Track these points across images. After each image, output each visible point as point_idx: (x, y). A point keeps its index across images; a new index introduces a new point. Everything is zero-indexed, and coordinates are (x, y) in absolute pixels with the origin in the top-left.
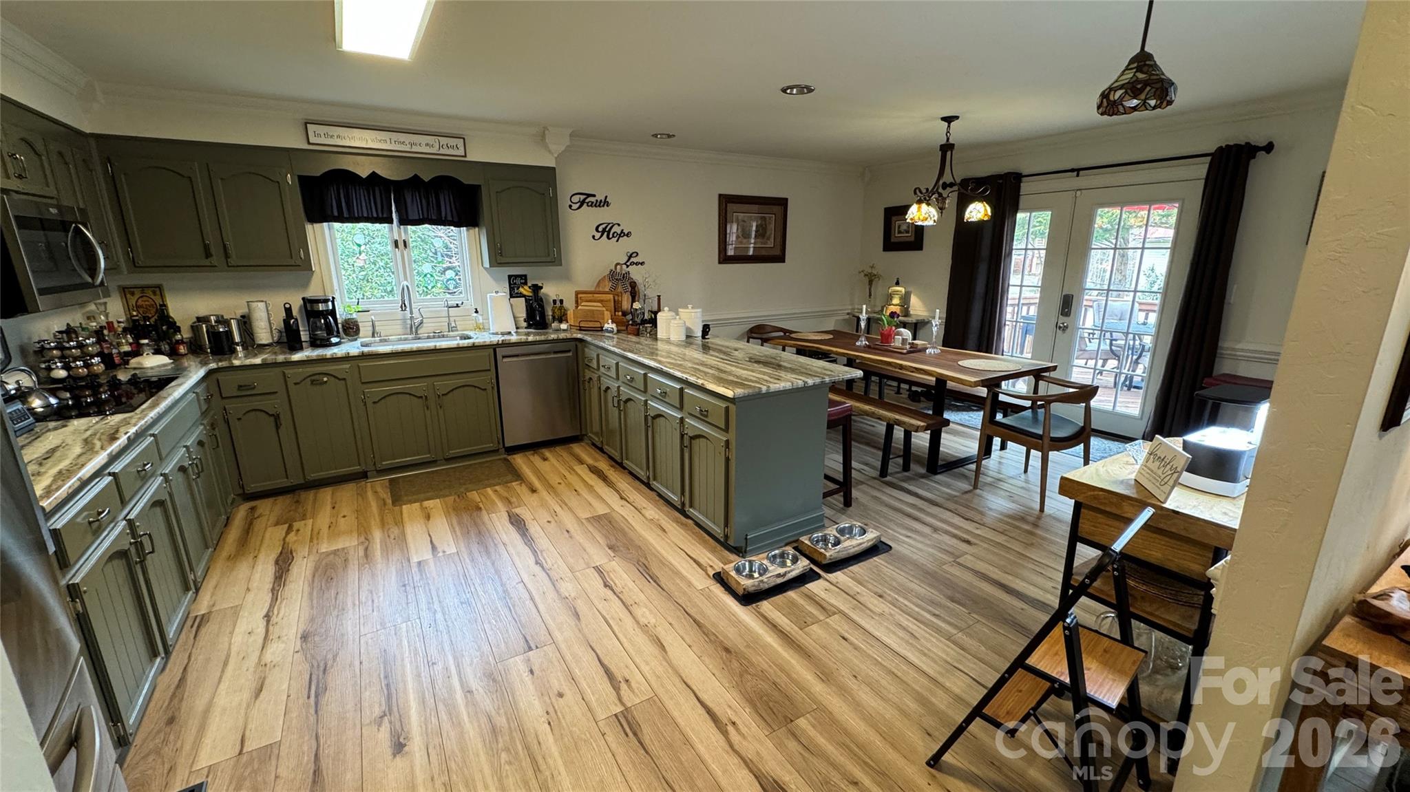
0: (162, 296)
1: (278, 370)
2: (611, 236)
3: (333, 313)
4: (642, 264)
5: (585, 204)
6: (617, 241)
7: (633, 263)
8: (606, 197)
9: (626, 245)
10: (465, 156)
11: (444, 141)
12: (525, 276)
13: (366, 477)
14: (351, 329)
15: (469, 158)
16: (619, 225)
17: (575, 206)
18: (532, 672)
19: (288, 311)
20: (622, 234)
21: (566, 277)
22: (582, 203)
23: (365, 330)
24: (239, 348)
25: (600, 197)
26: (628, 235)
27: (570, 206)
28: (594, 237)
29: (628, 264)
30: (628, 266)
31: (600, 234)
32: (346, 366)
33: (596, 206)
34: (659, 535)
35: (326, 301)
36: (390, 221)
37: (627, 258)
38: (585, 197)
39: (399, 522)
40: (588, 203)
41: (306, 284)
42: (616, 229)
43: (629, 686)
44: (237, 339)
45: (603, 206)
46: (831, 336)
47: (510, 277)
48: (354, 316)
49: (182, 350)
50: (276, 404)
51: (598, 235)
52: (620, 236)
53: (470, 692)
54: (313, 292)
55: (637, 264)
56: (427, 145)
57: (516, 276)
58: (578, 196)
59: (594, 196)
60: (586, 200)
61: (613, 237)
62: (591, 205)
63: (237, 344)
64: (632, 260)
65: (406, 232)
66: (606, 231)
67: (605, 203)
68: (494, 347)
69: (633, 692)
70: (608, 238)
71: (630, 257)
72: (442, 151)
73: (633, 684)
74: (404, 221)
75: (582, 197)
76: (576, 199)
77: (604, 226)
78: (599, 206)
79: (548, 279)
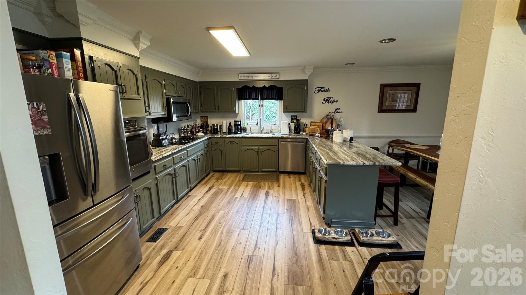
0: (208, 119)
1: (223, 139)
2: (329, 102)
3: (240, 125)
4: (341, 112)
5: (320, 91)
6: (332, 104)
8: (329, 88)
9: (335, 105)
10: (279, 79)
11: (273, 75)
12: (296, 116)
13: (240, 172)
14: (244, 130)
15: (280, 79)
16: (333, 98)
17: (316, 92)
18: (239, 235)
19: (230, 124)
21: (311, 116)
22: (319, 91)
23: (248, 130)
24: (219, 133)
25: (326, 88)
26: (336, 101)
27: (315, 92)
28: (322, 103)
29: (335, 112)
30: (335, 113)
31: (325, 101)
32: (238, 140)
33: (324, 92)
34: (305, 211)
35: (238, 122)
36: (259, 99)
37: (335, 110)
38: (320, 88)
39: (239, 186)
40: (321, 91)
41: (236, 117)
42: (332, 100)
43: (259, 250)
44: (219, 130)
45: (327, 91)
46: (428, 148)
47: (291, 116)
48: (246, 126)
49: (208, 132)
50: (221, 148)
51: (324, 102)
52: (333, 102)
53: (222, 233)
54: (237, 119)
55: (339, 112)
56: (268, 76)
57: (293, 116)
58: (318, 88)
59: (324, 88)
60: (321, 90)
61: (330, 102)
62: (323, 91)
63: (219, 132)
64: (337, 111)
65: (263, 102)
66: (327, 100)
67: (329, 90)
68: (278, 138)
69: (258, 252)
70: (328, 103)
71: (336, 110)
72: (272, 78)
73: (260, 250)
74: (262, 99)
75: (319, 89)
76: (317, 89)
77: (327, 99)
78: (326, 92)
79: (303, 117)
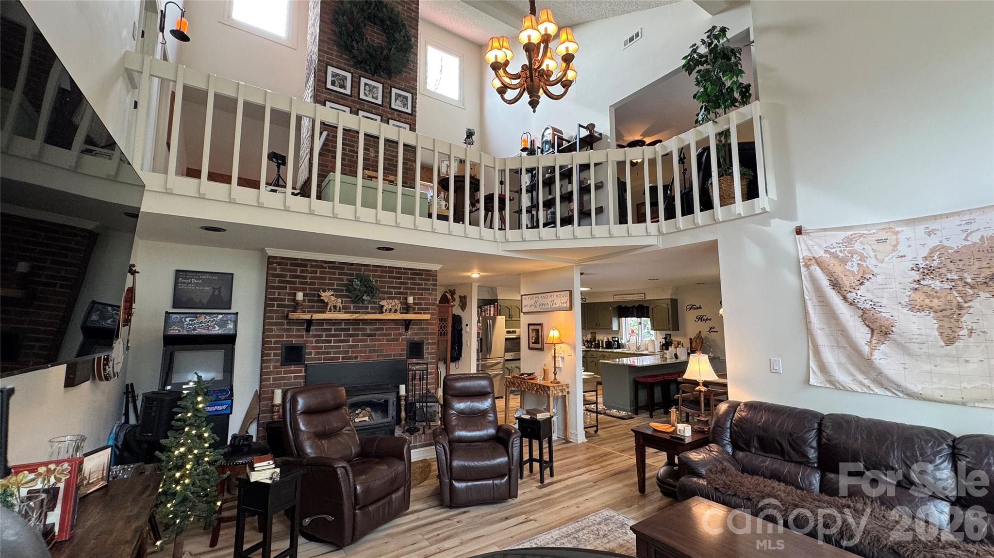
2: (702, 320)
3: (619, 342)
4: (717, 332)
6: (705, 322)
7: (712, 331)
8: (701, 306)
9: (709, 324)
14: (621, 346)
15: (646, 299)
16: (706, 316)
17: (688, 310)
19: (608, 340)
20: (707, 319)
22: (691, 308)
23: (627, 347)
24: (601, 347)
25: (698, 306)
26: (710, 320)
27: (686, 310)
28: (695, 321)
29: (710, 331)
30: (710, 333)
32: (608, 354)
33: (696, 309)
35: (616, 338)
37: (709, 329)
41: (614, 334)
42: (705, 318)
47: (666, 334)
51: (697, 320)
55: (714, 332)
59: (695, 305)
60: (693, 307)
61: (704, 320)
62: (694, 309)
66: (700, 318)
67: (700, 308)
71: (711, 329)
72: (638, 298)
75: (691, 306)
76: (688, 307)
77: (699, 316)
78: (698, 309)
79: (676, 336)
